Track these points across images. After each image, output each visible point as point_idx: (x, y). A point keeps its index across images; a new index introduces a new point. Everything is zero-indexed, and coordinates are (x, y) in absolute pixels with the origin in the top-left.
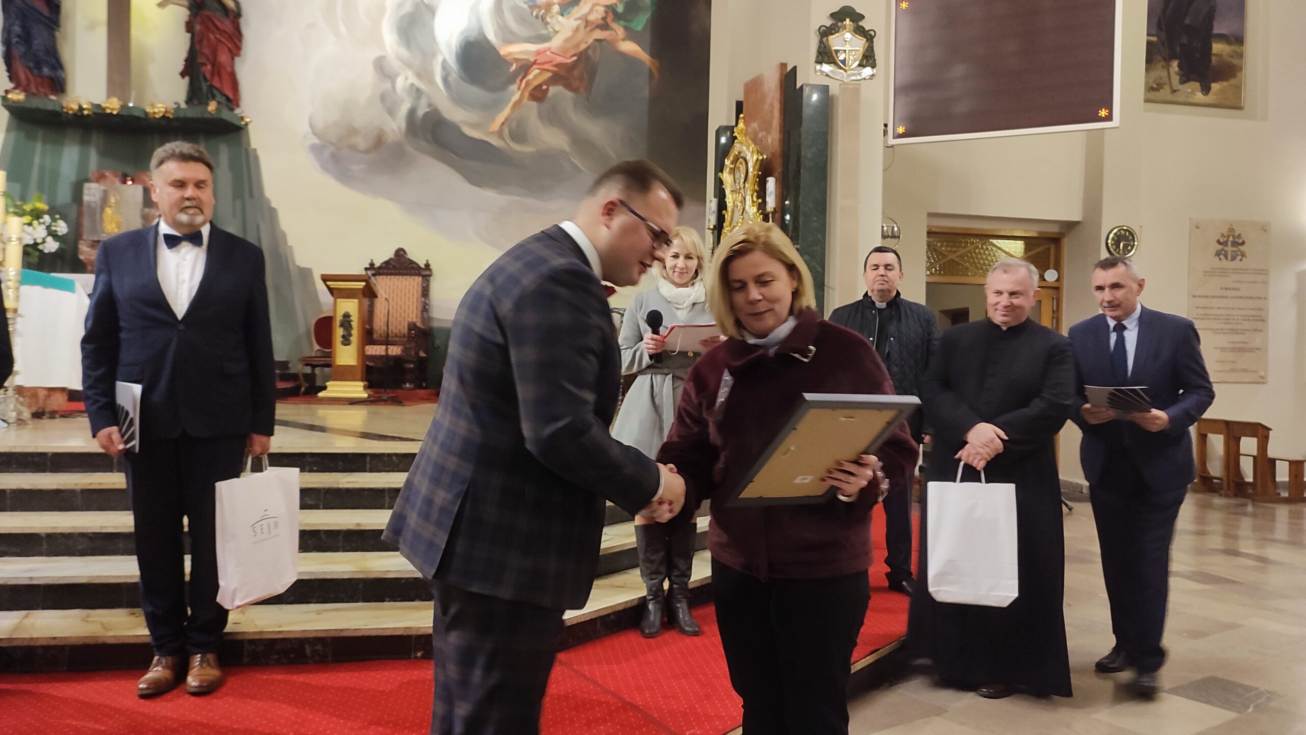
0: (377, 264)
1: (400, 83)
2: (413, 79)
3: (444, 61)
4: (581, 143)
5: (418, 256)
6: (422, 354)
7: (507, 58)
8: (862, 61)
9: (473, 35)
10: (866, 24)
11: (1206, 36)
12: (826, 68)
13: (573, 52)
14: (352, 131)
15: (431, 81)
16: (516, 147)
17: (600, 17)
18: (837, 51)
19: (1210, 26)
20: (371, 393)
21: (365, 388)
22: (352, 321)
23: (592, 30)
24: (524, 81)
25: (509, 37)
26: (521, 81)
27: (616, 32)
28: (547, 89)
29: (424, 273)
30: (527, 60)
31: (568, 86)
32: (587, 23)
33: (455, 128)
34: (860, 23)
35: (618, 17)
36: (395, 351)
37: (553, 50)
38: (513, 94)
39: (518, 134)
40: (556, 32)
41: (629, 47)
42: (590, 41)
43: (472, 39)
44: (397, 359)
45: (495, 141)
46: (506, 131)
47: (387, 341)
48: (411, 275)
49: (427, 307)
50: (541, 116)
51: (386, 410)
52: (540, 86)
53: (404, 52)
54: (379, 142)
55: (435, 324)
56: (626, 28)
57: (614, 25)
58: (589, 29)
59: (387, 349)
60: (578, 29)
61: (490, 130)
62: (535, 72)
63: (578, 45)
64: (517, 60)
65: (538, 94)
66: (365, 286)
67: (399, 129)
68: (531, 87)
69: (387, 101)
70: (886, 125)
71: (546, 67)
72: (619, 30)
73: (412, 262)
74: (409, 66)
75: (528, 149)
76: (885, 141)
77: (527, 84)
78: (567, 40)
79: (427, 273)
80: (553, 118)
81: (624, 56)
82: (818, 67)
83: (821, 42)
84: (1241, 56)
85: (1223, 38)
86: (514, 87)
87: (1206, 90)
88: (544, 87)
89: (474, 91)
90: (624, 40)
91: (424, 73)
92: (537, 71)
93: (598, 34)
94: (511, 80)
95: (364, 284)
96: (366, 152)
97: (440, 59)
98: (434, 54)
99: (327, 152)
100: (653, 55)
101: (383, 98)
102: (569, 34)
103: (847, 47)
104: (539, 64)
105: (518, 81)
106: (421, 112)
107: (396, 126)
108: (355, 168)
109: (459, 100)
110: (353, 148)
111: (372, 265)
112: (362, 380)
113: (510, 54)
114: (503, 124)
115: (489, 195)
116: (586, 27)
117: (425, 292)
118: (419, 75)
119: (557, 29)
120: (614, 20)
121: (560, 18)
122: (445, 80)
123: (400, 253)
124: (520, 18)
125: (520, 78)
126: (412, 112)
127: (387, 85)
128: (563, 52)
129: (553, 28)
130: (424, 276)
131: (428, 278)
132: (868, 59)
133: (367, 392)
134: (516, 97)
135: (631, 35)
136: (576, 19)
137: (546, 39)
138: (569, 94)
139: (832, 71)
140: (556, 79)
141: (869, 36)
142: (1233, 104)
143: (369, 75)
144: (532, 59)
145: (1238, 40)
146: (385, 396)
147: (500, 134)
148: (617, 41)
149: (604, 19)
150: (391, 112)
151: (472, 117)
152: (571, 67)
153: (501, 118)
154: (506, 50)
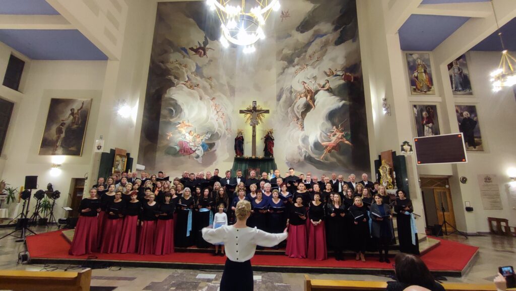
2: (305, 150)
3: (311, 146)
4: (339, 161)
9: (316, 141)
11: (473, 138)
12: (403, 152)
14: (294, 159)
15: (308, 150)
16: (326, 161)
18: (405, 149)
19: (473, 135)
30: (327, 145)
31: (335, 150)
32: (338, 138)
33: (314, 159)
35: (344, 137)
37: (332, 143)
38: (325, 152)
39: (326, 159)
40: (332, 140)
41: (347, 142)
42: (339, 141)
45: (322, 161)
46: (324, 159)
50: (330, 156)
53: (303, 145)
54: (299, 161)
60: (336, 139)
62: (328, 147)
63: (337, 142)
64: (325, 145)
65: (330, 151)
68: (328, 150)
69: (300, 154)
70: (416, 162)
71: (331, 146)
72: (345, 139)
74: (304, 147)
75: (328, 162)
76: (416, 165)
78: (334, 141)
80: (332, 156)
81: (346, 144)
82: (401, 152)
83: (402, 147)
84: (481, 141)
85: (477, 137)
87: (475, 148)
89: (317, 151)
91: (307, 148)
93: (341, 140)
94: (324, 149)
96: (297, 163)
98: (309, 145)
99: (289, 163)
100: (352, 143)
103: (407, 148)
106: (307, 156)
107: (302, 158)
109: (314, 153)
110: (294, 163)
115: (321, 171)
118: (306, 149)
121: (333, 137)
122: (311, 149)
124: (325, 138)
125: (326, 149)
126: (305, 156)
127: (300, 151)
128: (334, 143)
135: (347, 140)
137: (330, 141)
139: (405, 153)
140: (333, 148)
141: (411, 146)
143: (297, 149)
145: (480, 137)
147: (322, 159)
148: (344, 141)
149: (341, 137)
150: (301, 156)
151: (317, 156)
152: (336, 146)
153: (323, 156)
154: (323, 144)
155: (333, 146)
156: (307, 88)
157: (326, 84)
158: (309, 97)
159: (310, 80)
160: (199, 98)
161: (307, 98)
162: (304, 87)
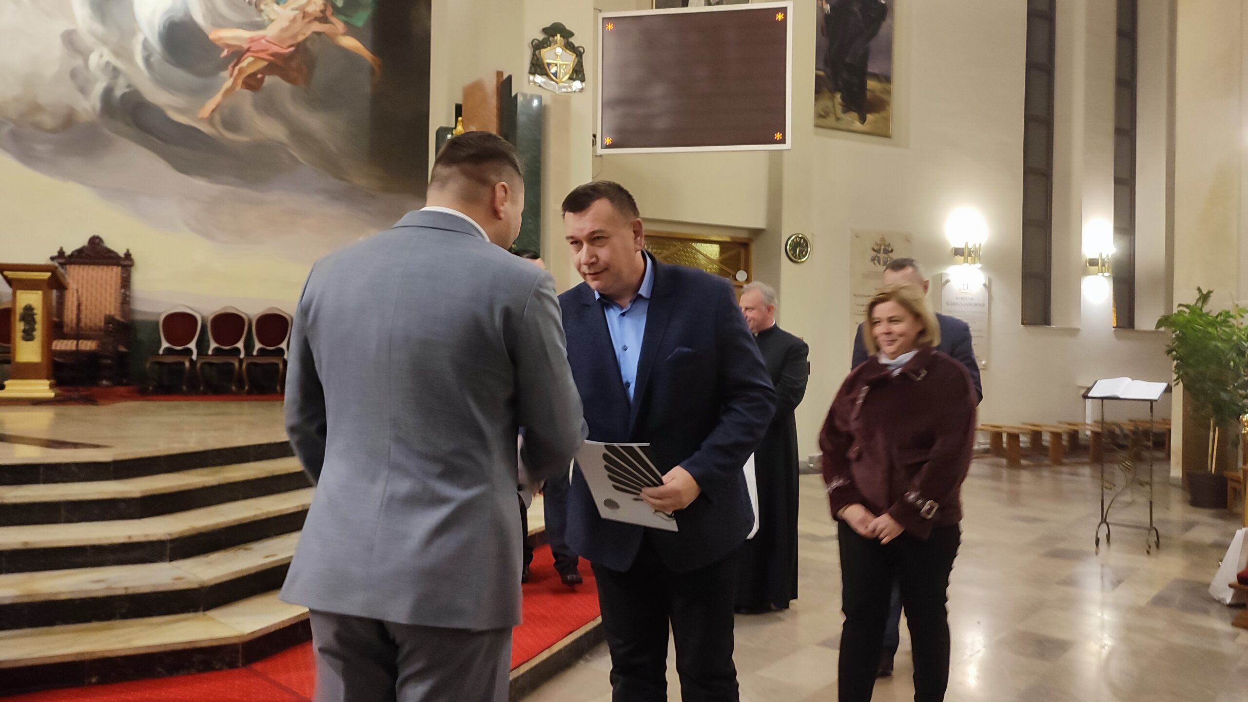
0: (68, 252)
1: (94, 60)
2: (108, 57)
3: (145, 42)
4: (300, 135)
5: (116, 244)
6: (122, 349)
7: (217, 43)
8: (572, 73)
9: (179, 16)
10: (575, 41)
11: (862, 74)
12: (539, 79)
13: (290, 43)
14: (36, 108)
15: (130, 61)
16: (230, 136)
17: (318, 9)
18: (549, 64)
19: (865, 65)
20: (59, 391)
21: (52, 386)
22: (35, 314)
23: (310, 22)
24: (237, 68)
25: (221, 22)
26: (234, 67)
27: (336, 27)
28: (262, 79)
29: (125, 263)
30: (240, 47)
31: (286, 77)
32: (305, 15)
33: (158, 111)
34: (571, 40)
35: (337, 11)
36: (88, 345)
37: (268, 38)
38: (225, 80)
39: (231, 122)
40: (272, 21)
41: (350, 42)
42: (308, 33)
43: (177, 19)
44: (90, 354)
45: (205, 128)
46: (217, 118)
47: (78, 335)
48: (108, 264)
49: (127, 299)
50: (256, 106)
51: (76, 411)
52: (254, 75)
53: (98, 28)
54: (69, 120)
55: (138, 317)
56: (346, 23)
57: (333, 19)
58: (307, 20)
59: (77, 344)
60: (295, 19)
61: (200, 117)
62: (248, 60)
63: (295, 36)
64: (228, 46)
65: (252, 83)
66: (50, 278)
67: (94, 110)
68: (245, 75)
69: (78, 78)
70: (595, 136)
71: (262, 55)
72: (338, 25)
73: (110, 251)
74: (104, 42)
75: (242, 138)
76: (594, 151)
77: (241, 71)
78: (284, 30)
79: (127, 263)
80: (269, 108)
82: (531, 77)
83: (534, 54)
84: (888, 92)
85: (876, 77)
86: (225, 74)
87: (863, 120)
88: (259, 76)
89: (179, 74)
90: (344, 34)
91: (122, 51)
92: (251, 59)
93: (317, 27)
95: (49, 274)
96: (54, 131)
97: (140, 38)
98: (133, 32)
99: (6, 130)
101: (73, 74)
102: (286, 24)
103: (559, 62)
104: (254, 52)
105: (230, 67)
106: (119, 92)
107: (89, 105)
108: (40, 147)
109: (164, 83)
110: (38, 126)
111: (61, 253)
112: (48, 378)
113: (220, 39)
114: (213, 111)
115: (199, 184)
116: (304, 18)
117: (126, 283)
118: (116, 53)
119: (272, 17)
120: (333, 14)
121: (275, 6)
122: (147, 60)
123: (95, 242)
125: (232, 64)
126: (108, 93)
127: (79, 62)
128: (279, 41)
129: (268, 16)
130: (123, 266)
131: (128, 268)
132: (578, 73)
133: (53, 391)
134: (228, 83)
135: (352, 31)
136: (293, 9)
138: (286, 85)
139: (544, 83)
140: (272, 68)
141: (578, 53)
142: (883, 133)
143: (56, 50)
144: (246, 46)
145: (886, 78)
146: (75, 395)
147: (210, 120)
148: (337, 35)
149: (323, 12)
151: (179, 101)
152: (287, 59)
153: (211, 104)
154: (216, 35)
155: (272, 55)
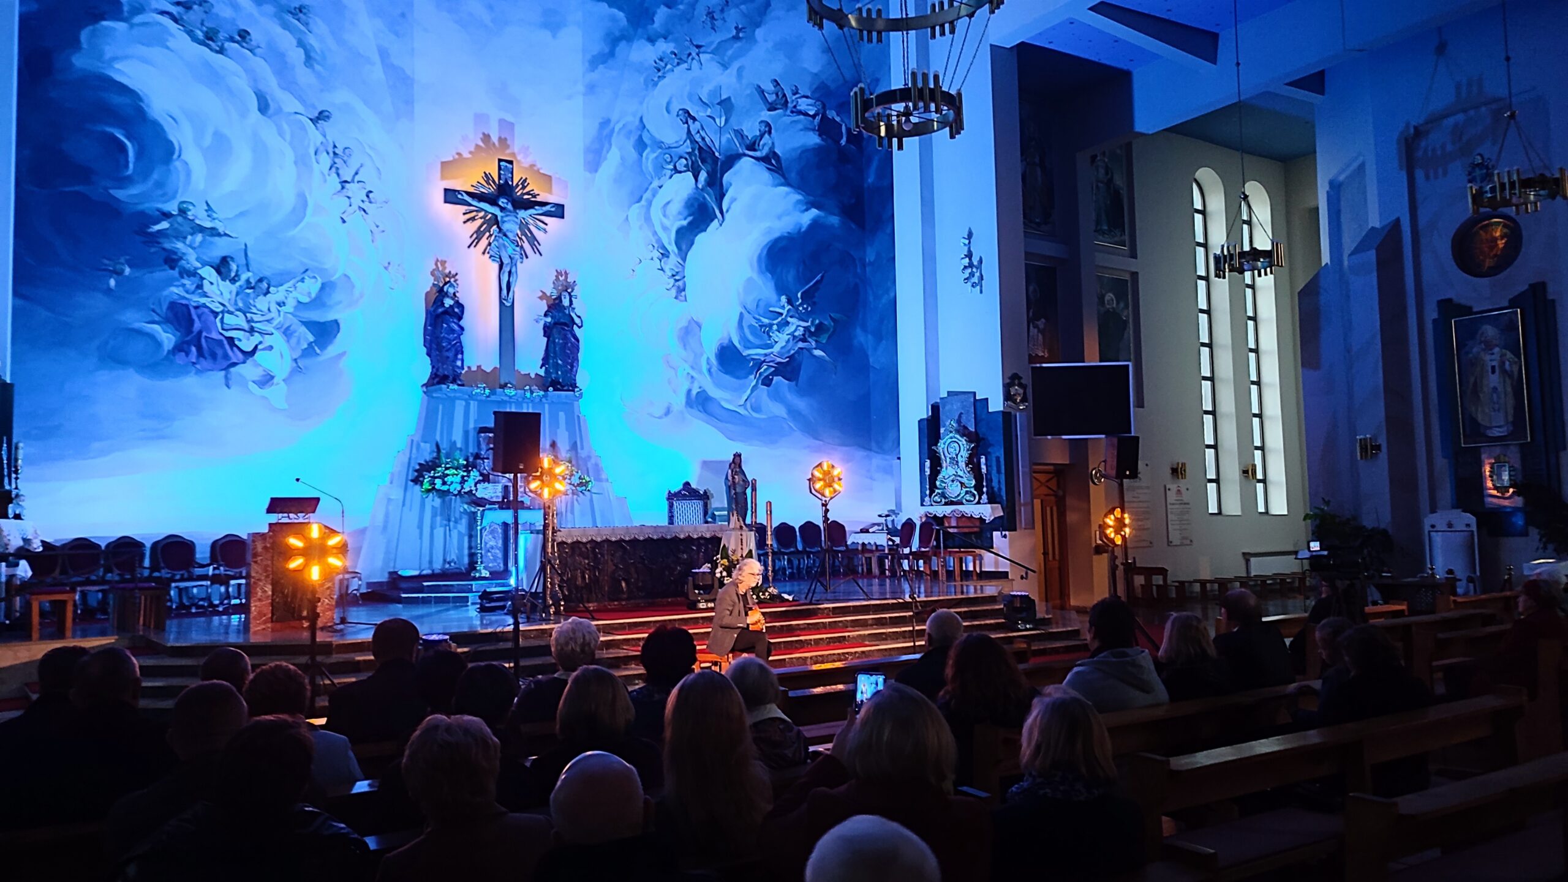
3: (708, 357)
5: (699, 486)
7: (747, 358)
8: (1022, 399)
9: (726, 342)
12: (1009, 402)
13: (787, 355)
15: (700, 372)
16: (755, 415)
17: (801, 334)
18: (1013, 395)
23: (797, 342)
25: (748, 345)
26: (757, 371)
27: (811, 344)
28: (772, 379)
30: (759, 359)
31: (784, 376)
32: (794, 337)
33: (717, 402)
34: (1021, 382)
35: (812, 334)
37: (774, 353)
38: (752, 380)
40: (776, 342)
41: (818, 352)
42: (797, 348)
43: (725, 345)
48: (695, 499)
50: (769, 395)
52: (767, 377)
53: (683, 353)
54: (669, 411)
56: (816, 341)
57: (810, 340)
58: (795, 341)
60: (789, 339)
61: (738, 404)
62: (763, 367)
63: (789, 351)
64: (753, 359)
65: (767, 382)
67: (682, 401)
68: (763, 376)
69: (674, 386)
71: (771, 364)
72: (813, 343)
73: (695, 489)
75: (761, 416)
77: (760, 374)
78: (783, 348)
80: (776, 397)
88: (771, 377)
89: (727, 378)
90: (815, 349)
91: (695, 365)
92: (767, 365)
96: (660, 418)
97: (704, 356)
98: (702, 355)
101: (670, 382)
102: (784, 344)
104: (768, 362)
105: (754, 372)
106: (694, 392)
107: (679, 400)
108: (653, 428)
109: (719, 385)
113: (749, 355)
114: (746, 400)
116: (794, 339)
117: (706, 511)
118: (692, 368)
119: (777, 340)
120: (809, 336)
121: (778, 333)
122: (709, 370)
123: (687, 485)
126: (689, 391)
127: (672, 374)
128: (780, 355)
129: (774, 340)
130: (704, 499)
131: (706, 502)
132: (1024, 398)
134: (753, 383)
136: (787, 335)
138: (785, 382)
139: (1011, 405)
140: (777, 371)
141: (1024, 388)
143: (661, 367)
144: (763, 359)
148: (812, 349)
149: (804, 335)
150: (677, 391)
151: (727, 395)
152: (785, 364)
153: (745, 396)
154: (746, 353)
155: (778, 363)
156: (698, 138)
157: (762, 136)
158: (703, 176)
159: (709, 112)
160: (254, 103)
161: (696, 178)
162: (689, 131)
